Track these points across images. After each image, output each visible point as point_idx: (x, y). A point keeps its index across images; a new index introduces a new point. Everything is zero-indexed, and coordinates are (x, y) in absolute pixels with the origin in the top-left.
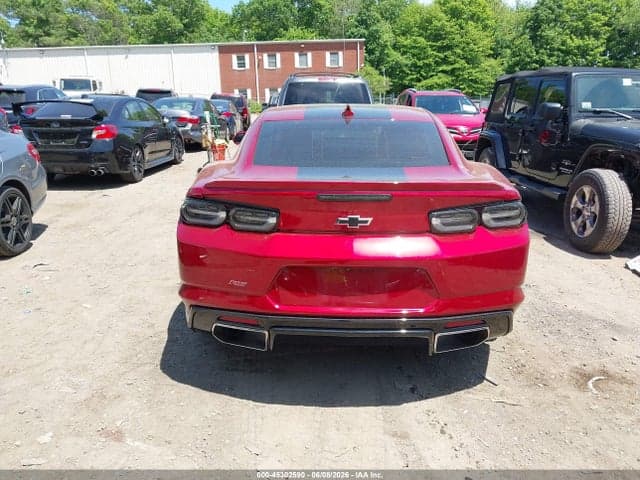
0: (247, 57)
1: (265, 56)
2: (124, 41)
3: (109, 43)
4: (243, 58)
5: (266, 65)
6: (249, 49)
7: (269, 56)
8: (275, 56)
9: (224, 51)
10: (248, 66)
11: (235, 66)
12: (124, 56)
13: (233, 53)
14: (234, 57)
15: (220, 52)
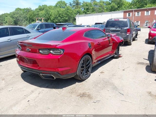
0: (131, 13)
1: (136, 13)
2: (104, 12)
3: (100, 12)
4: (130, 14)
5: (136, 15)
6: (132, 11)
7: (137, 13)
8: (139, 12)
9: (125, 12)
10: (131, 16)
11: (127, 16)
12: (101, 15)
13: (127, 13)
14: (128, 14)
15: (124, 13)
